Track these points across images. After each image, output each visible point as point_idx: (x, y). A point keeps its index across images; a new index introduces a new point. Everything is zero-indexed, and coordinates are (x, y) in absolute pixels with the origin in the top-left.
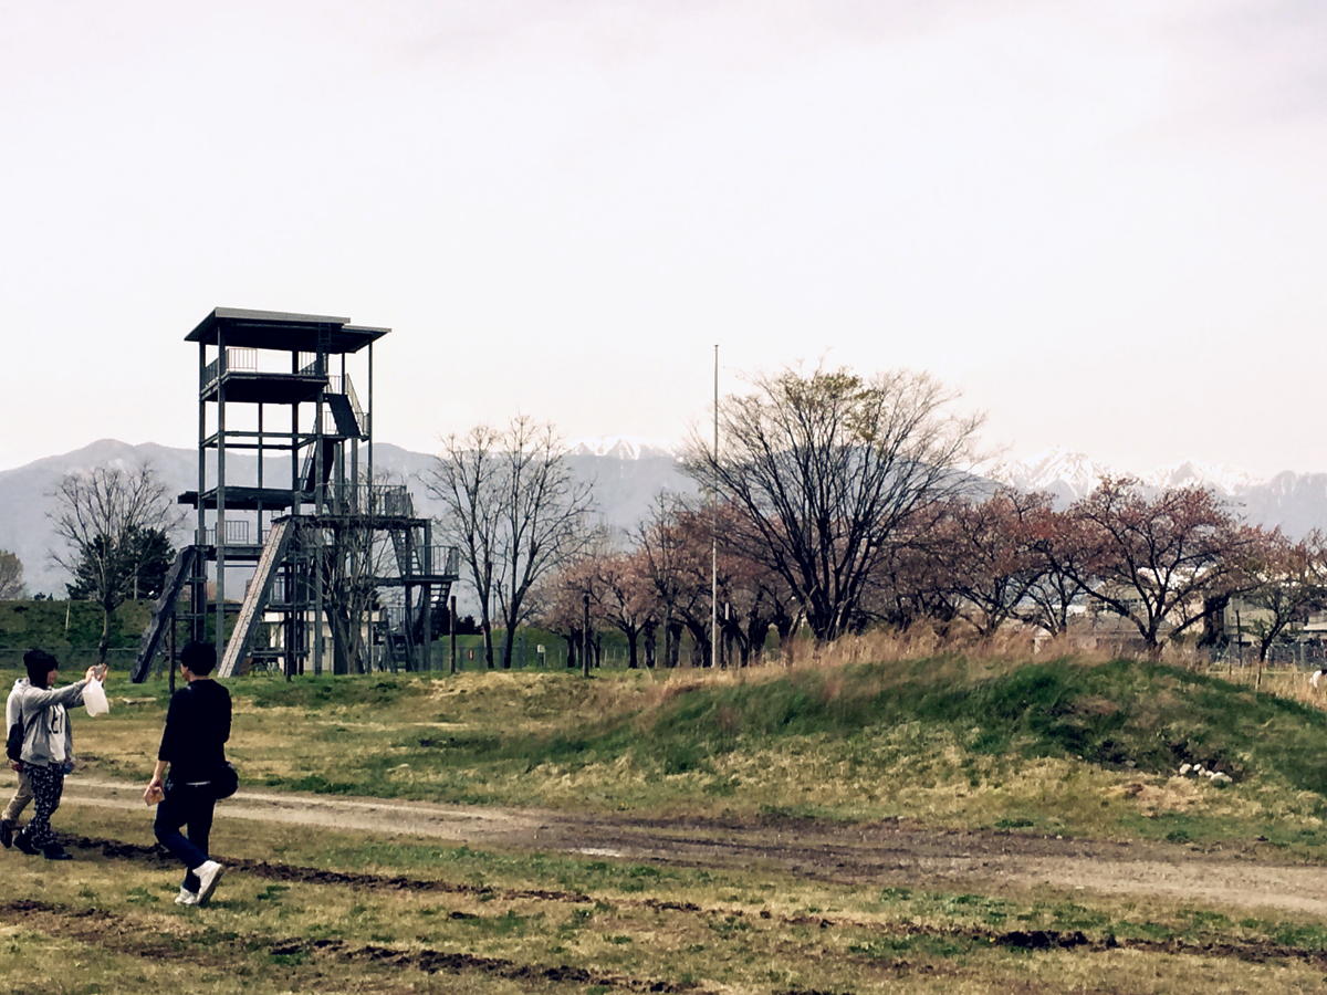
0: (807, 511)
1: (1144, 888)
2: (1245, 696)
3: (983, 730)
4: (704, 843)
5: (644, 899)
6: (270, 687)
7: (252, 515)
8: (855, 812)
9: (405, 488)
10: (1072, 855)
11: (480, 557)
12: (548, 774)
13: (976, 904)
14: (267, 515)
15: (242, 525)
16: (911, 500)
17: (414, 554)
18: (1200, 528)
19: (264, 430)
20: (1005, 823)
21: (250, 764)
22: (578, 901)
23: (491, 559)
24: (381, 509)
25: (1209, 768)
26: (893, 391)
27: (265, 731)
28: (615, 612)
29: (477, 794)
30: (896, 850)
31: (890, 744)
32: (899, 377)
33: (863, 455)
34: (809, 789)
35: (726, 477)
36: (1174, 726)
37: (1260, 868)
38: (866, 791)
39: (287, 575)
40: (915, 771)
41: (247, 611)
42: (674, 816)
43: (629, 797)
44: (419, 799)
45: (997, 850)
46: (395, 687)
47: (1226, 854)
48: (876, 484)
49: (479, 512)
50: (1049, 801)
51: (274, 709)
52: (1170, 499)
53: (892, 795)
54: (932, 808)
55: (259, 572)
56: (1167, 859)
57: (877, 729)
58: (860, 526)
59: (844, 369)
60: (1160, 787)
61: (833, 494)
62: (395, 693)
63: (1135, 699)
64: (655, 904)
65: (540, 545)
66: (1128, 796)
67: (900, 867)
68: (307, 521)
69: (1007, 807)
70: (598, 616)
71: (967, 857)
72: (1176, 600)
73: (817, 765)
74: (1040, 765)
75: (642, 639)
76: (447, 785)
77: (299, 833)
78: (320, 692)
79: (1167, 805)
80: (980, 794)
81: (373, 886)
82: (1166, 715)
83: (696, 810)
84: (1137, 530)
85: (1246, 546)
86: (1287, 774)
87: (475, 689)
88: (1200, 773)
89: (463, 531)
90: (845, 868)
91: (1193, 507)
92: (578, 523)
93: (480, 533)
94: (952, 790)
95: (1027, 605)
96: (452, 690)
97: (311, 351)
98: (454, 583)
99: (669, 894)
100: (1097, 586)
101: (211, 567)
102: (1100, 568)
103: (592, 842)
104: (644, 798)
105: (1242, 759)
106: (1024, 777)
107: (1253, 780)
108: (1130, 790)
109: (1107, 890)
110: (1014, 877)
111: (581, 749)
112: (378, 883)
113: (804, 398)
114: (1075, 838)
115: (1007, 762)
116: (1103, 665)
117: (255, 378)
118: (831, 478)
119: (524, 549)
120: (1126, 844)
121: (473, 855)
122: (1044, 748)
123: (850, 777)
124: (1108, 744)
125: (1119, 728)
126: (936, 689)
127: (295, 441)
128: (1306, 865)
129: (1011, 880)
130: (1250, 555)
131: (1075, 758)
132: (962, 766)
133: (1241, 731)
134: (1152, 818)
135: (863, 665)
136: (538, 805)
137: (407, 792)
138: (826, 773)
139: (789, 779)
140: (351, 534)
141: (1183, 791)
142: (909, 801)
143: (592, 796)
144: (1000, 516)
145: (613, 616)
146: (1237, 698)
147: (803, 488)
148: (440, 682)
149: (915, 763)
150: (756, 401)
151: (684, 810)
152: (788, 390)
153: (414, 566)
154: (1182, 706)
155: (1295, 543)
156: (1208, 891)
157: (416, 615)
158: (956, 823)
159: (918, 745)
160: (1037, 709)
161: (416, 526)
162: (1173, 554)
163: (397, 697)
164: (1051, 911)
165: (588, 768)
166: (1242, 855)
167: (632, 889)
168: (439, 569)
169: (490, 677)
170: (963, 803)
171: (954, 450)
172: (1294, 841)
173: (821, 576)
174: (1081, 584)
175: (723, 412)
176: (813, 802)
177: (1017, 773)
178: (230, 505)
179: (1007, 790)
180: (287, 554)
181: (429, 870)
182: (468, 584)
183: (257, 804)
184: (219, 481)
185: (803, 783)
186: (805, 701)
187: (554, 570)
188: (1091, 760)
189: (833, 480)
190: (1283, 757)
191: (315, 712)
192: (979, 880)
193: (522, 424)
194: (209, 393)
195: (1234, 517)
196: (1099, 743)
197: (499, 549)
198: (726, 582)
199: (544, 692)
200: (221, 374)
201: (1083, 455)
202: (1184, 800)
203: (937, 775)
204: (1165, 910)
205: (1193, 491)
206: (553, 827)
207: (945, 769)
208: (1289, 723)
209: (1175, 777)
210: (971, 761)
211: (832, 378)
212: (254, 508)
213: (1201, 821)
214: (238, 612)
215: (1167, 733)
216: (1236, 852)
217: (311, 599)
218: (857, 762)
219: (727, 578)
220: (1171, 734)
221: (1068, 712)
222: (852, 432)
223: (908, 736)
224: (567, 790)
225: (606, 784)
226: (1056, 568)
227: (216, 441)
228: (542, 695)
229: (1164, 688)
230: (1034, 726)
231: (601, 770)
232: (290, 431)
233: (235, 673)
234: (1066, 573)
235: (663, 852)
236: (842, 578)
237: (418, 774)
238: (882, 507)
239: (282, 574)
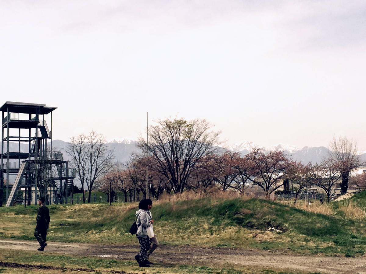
0: (172, 158)
1: (254, 263)
2: (287, 208)
3: (215, 219)
4: (134, 253)
5: (110, 270)
6: (19, 209)
7: (17, 160)
8: (177, 243)
9: (60, 152)
10: (237, 254)
11: (81, 171)
12: (92, 233)
13: (206, 269)
14: (22, 160)
15: (14, 163)
16: (201, 155)
17: (63, 171)
18: (280, 162)
19: (21, 136)
20: (219, 245)
21: (8, 232)
22: (91, 271)
23: (84, 172)
24: (53, 158)
25: (276, 229)
26: (196, 124)
27: (16, 222)
28: (121, 186)
29: (71, 240)
30: (188, 254)
31: (189, 223)
32: (197, 121)
33: (188, 142)
34: (165, 236)
35: (150, 148)
36: (267, 217)
37: (287, 257)
38: (181, 237)
39: (26, 177)
40: (196, 231)
41: (14, 188)
42: (127, 245)
43: (115, 240)
44: (55, 241)
45: (216, 253)
46: (56, 209)
47: (279, 253)
48: (191, 150)
49: (81, 158)
50: (232, 238)
51: (20, 216)
52: (272, 154)
53: (189, 238)
54: (199, 241)
55: (18, 176)
56: (263, 255)
57: (186, 219)
58: (187, 162)
59: (182, 118)
60: (263, 234)
61: (179, 153)
62: (55, 210)
63: (257, 209)
64: (113, 272)
65: (98, 168)
66: (254, 237)
67: (187, 259)
68: (32, 162)
69: (220, 240)
70: (116, 188)
71: (207, 255)
72: (273, 182)
73: (168, 229)
74: (230, 228)
75: (128, 194)
76: (63, 237)
77: (15, 252)
78: (34, 210)
79: (264, 239)
80: (213, 237)
81: (31, 268)
82: (265, 214)
83: (133, 243)
84: (263, 163)
85: (292, 167)
86: (297, 230)
87: (79, 209)
88: (274, 230)
89: (76, 164)
90: (172, 259)
91: (278, 156)
92: (109, 162)
93: (81, 165)
94: (205, 236)
95: (233, 184)
96: (72, 209)
97: (34, 114)
98: (74, 179)
99: (118, 269)
100: (253, 178)
101: (5, 175)
102: (253, 173)
103: (102, 253)
104: (119, 240)
105: (285, 226)
106: (225, 232)
107: (288, 232)
108: (255, 235)
109: (244, 264)
110: (218, 261)
111: (102, 226)
112: (33, 267)
113: (171, 126)
114: (238, 249)
115: (221, 228)
116: (248, 200)
117: (18, 121)
118: (179, 149)
119: (94, 169)
120: (252, 251)
121: (64, 258)
122: (231, 223)
123: (177, 233)
124: (249, 222)
125: (252, 218)
126: (202, 208)
127: (30, 139)
128: (300, 256)
129: (218, 262)
130: (293, 169)
131: (240, 226)
132: (209, 229)
133: (285, 218)
134: (260, 243)
135: (183, 201)
136: (88, 243)
137: (51, 239)
138: (171, 232)
139: (160, 234)
140: (45, 166)
141: (269, 235)
142: (194, 239)
143: (104, 240)
144: (226, 159)
145: (120, 188)
146: (285, 209)
147: (171, 152)
148: (69, 207)
149: (195, 228)
150: (158, 127)
151: (129, 243)
152: (167, 124)
153: (63, 174)
154: (270, 211)
155: (305, 166)
156: (272, 264)
157: (63, 188)
158: (206, 245)
159: (197, 223)
160: (230, 213)
161: (63, 163)
162: (273, 169)
163: (56, 211)
164: (226, 271)
165: (104, 231)
166: (283, 253)
167: (108, 267)
168: (70, 175)
169: (84, 205)
170: (208, 240)
171: (212, 141)
172: (298, 249)
173: (176, 176)
174: (248, 178)
175: (149, 130)
176: (167, 240)
177: (223, 231)
178: (10, 157)
179: (221, 236)
180: (26, 171)
181: (50, 263)
182: (78, 179)
183: (6, 244)
184: (7, 150)
185: (164, 235)
186: (166, 211)
187: (103, 175)
188: (244, 227)
189: (179, 150)
190: (297, 225)
191: (33, 216)
192: (208, 262)
193: (93, 134)
194: (5, 126)
195: (289, 159)
196: (246, 222)
197: (87, 169)
198: (151, 178)
199: (98, 209)
200: (8, 120)
201: (252, 142)
202: (269, 238)
203: (202, 232)
204: (258, 270)
205: (278, 152)
206: (91, 249)
207: (204, 230)
208: (299, 216)
209: (267, 231)
210: (211, 228)
211: (179, 121)
212: (18, 158)
213: (273, 243)
214: (12, 188)
215: (265, 219)
216: (281, 252)
217: (33, 184)
218: (180, 228)
219: (152, 177)
220: (267, 219)
221: (238, 213)
222: (185, 136)
223: (194, 221)
224: (97, 238)
225: (109, 236)
226: (241, 173)
227: (7, 139)
228: (98, 210)
229: (265, 206)
230: (229, 217)
231: (108, 232)
232: (28, 136)
233: (11, 205)
234: (244, 175)
235: (121, 256)
236: (182, 177)
237: (55, 234)
238: (193, 157)
239: (24, 177)
